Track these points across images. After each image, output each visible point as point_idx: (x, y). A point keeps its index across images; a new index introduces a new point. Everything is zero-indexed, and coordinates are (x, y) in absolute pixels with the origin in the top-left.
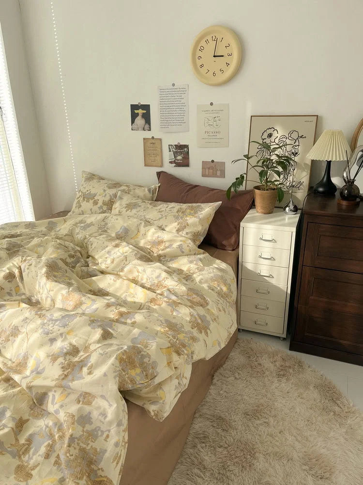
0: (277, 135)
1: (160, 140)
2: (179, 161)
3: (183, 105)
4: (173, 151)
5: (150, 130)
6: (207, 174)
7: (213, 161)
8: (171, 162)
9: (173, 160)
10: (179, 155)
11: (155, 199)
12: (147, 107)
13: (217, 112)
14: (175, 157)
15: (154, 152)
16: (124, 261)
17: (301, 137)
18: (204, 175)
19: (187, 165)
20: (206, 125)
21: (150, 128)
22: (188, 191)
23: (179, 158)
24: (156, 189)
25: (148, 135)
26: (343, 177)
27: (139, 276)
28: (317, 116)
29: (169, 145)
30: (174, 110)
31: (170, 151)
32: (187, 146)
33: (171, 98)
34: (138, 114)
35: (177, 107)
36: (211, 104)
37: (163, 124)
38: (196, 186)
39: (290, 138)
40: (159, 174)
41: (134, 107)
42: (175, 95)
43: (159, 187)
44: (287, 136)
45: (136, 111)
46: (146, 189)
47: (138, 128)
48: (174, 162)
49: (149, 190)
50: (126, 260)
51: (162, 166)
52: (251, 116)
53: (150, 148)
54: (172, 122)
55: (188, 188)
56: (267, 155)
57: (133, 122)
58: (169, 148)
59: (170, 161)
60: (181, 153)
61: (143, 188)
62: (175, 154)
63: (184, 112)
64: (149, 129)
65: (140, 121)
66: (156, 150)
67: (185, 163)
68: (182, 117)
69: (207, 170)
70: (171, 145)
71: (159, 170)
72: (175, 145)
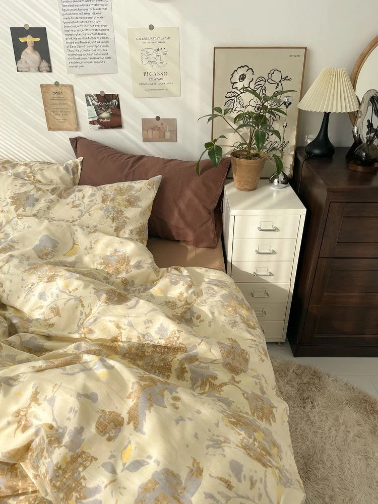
0: (253, 77)
1: (71, 87)
2: (105, 121)
3: (103, 28)
4: (93, 104)
5: (51, 71)
6: (150, 136)
7: (158, 118)
8: (92, 123)
9: (96, 119)
10: (104, 111)
11: (77, 181)
12: (41, 33)
13: (160, 40)
14: (98, 114)
15: (63, 107)
16: (80, 308)
17: (286, 78)
18: (146, 140)
19: (119, 125)
20: (145, 61)
21: (50, 67)
22: (132, 166)
23: (105, 115)
24: (77, 166)
25: (48, 79)
26: (353, 132)
27: (121, 333)
28: (306, 48)
29: (86, 96)
30: (90, 36)
31: (89, 105)
32: (116, 97)
33: (82, 16)
34: (25, 45)
35: (94, 32)
36: (151, 27)
37: (73, 61)
38: (142, 157)
39: (269, 81)
40: (75, 142)
41: (17, 33)
42: (89, 11)
43: (82, 163)
44: (266, 78)
45: (22, 40)
46: (61, 168)
47: (29, 68)
48: (98, 122)
49: (66, 169)
50: (83, 306)
51: (78, 128)
52: (215, 48)
53: (54, 101)
54: (88, 56)
55: (131, 162)
56: (239, 106)
57: (18, 57)
58: (87, 100)
59: (91, 120)
60: (107, 107)
61: (55, 167)
62: (98, 109)
63: (107, 40)
64: (48, 69)
65: (30, 56)
66: (64, 104)
67: (115, 122)
68: (105, 48)
69: (150, 132)
70: (90, 96)
71: (75, 134)
72: (97, 95)
